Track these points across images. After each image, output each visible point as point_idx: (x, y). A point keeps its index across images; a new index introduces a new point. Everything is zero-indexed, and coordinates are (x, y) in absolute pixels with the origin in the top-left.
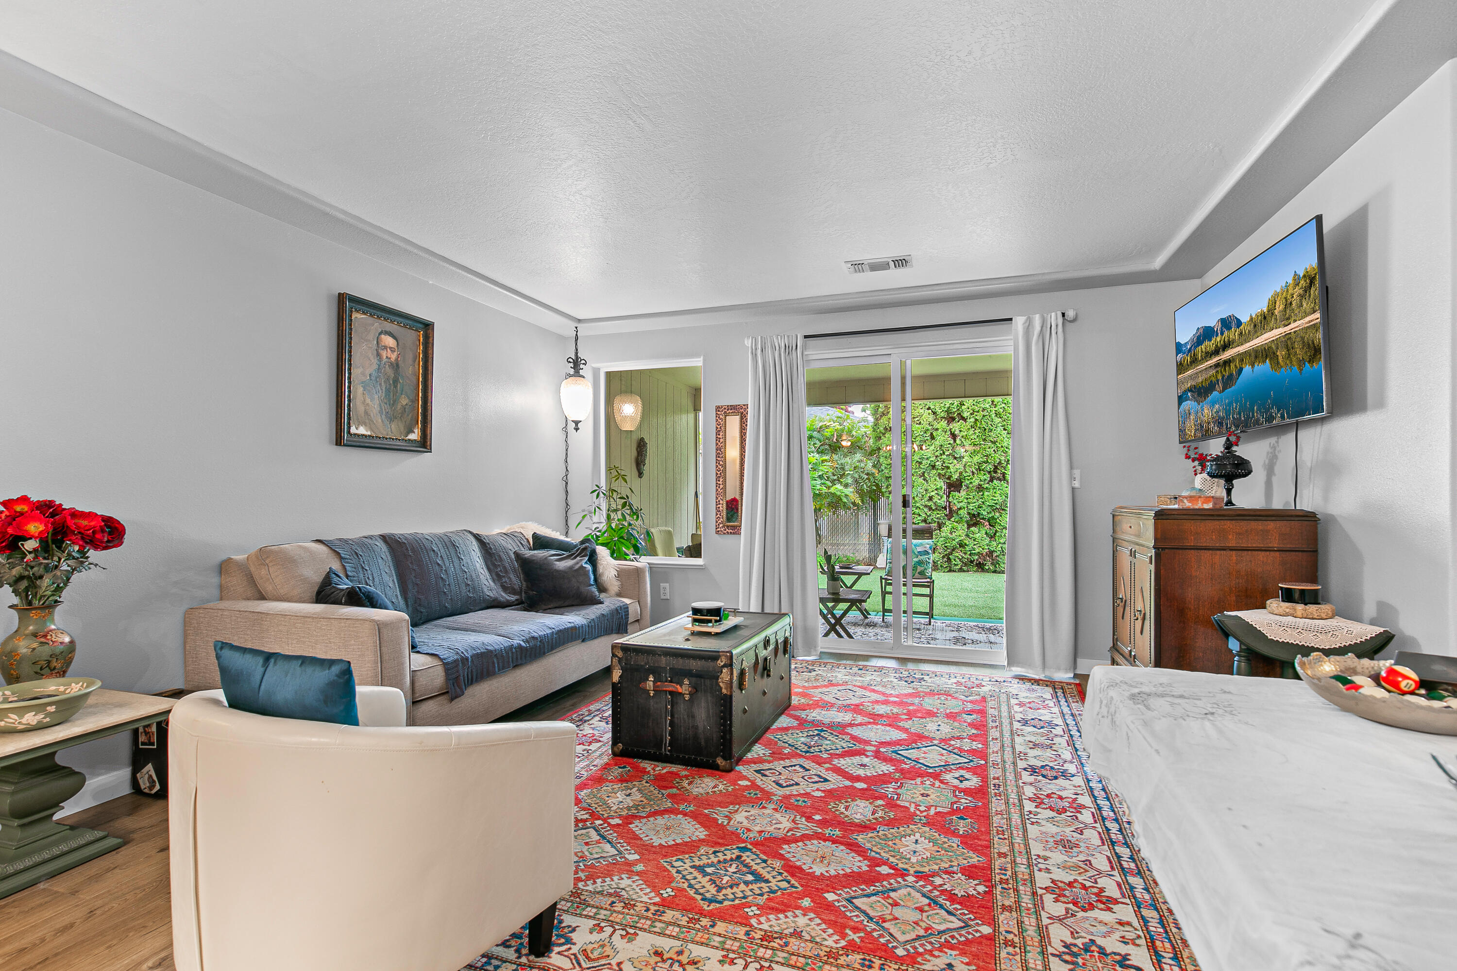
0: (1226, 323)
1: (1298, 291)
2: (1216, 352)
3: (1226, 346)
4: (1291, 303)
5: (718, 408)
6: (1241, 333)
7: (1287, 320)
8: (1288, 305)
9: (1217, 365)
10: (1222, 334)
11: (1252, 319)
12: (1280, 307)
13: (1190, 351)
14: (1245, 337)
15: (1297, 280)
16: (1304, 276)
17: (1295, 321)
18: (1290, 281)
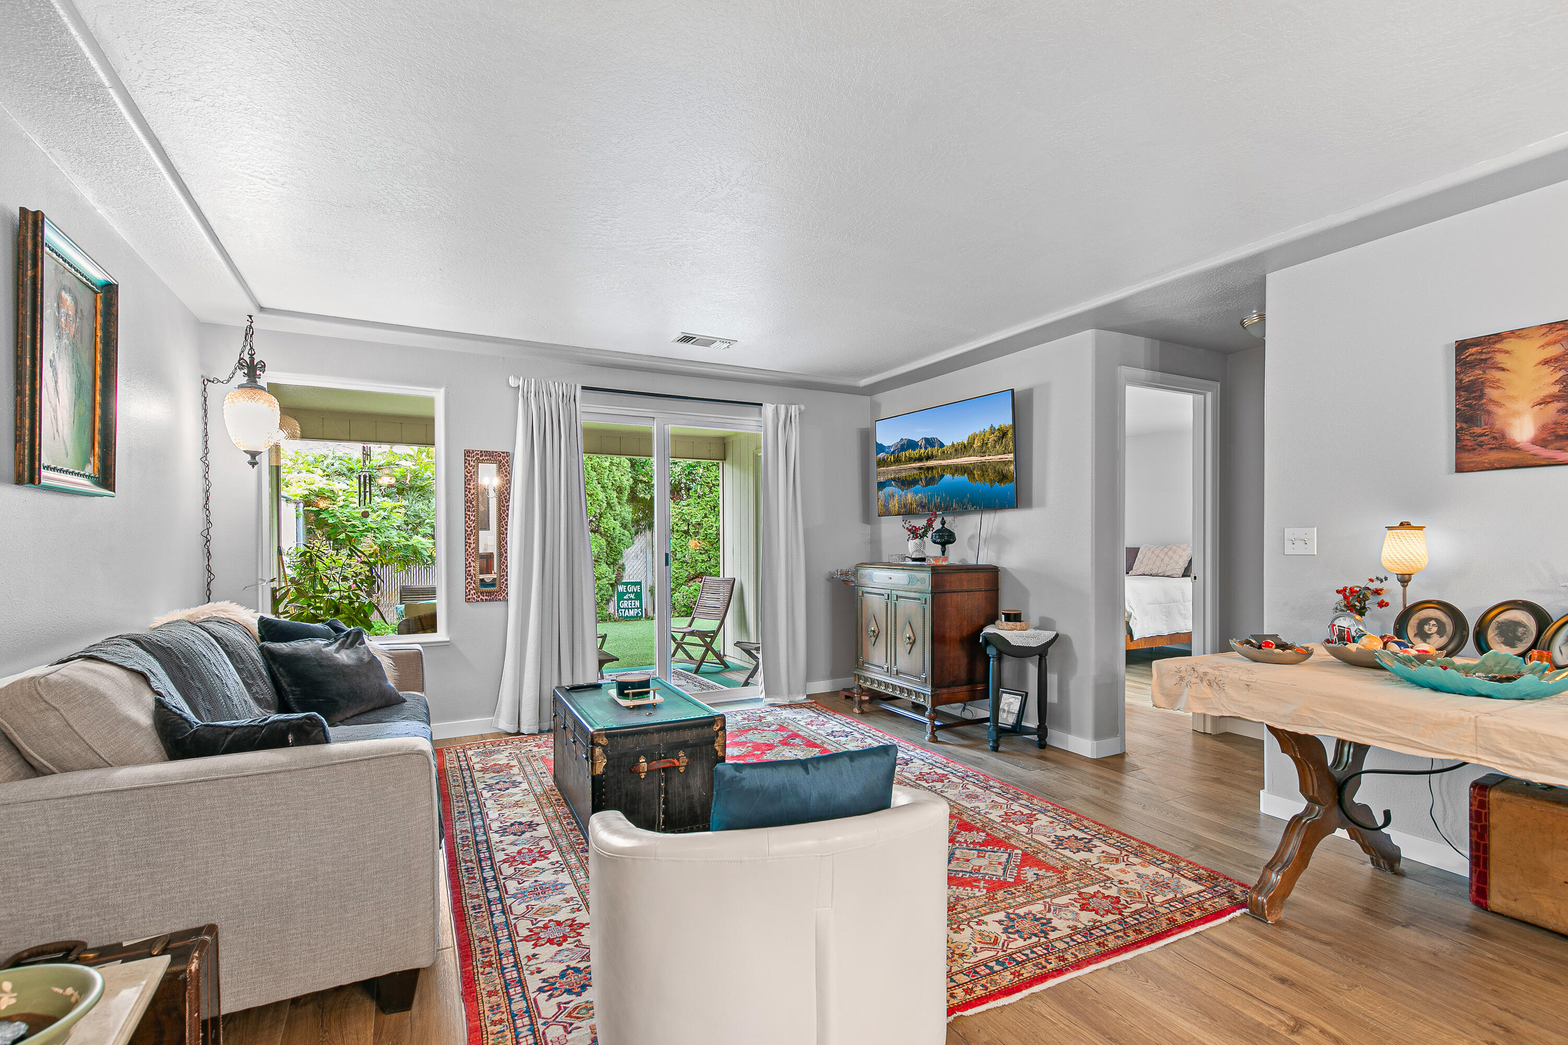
0: (930, 442)
1: (992, 438)
2: (920, 459)
3: (929, 458)
4: (987, 443)
5: (467, 453)
6: (944, 452)
7: (983, 453)
8: (984, 444)
9: (920, 468)
10: (926, 448)
11: (953, 445)
12: (977, 444)
13: (893, 452)
14: (945, 456)
15: (992, 429)
16: (999, 429)
17: (989, 455)
18: (987, 429)
